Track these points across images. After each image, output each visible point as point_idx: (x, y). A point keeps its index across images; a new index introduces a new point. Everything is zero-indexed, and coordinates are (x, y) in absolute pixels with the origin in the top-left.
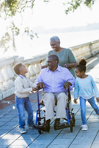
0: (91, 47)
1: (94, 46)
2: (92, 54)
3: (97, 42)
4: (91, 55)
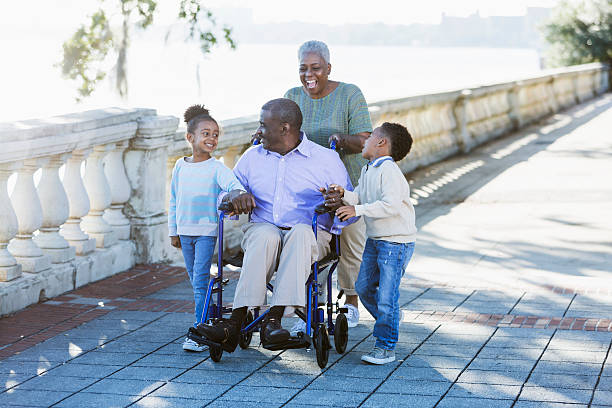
0: (459, 110)
1: (470, 110)
2: (460, 144)
3: (484, 95)
4: (456, 148)
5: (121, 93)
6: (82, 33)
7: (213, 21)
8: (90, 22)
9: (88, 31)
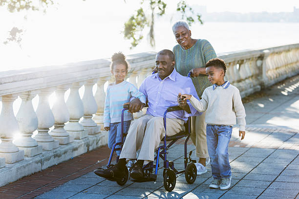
5: (152, 45)
6: (133, 18)
7: (193, 12)
8: (136, 13)
9: (135, 17)
